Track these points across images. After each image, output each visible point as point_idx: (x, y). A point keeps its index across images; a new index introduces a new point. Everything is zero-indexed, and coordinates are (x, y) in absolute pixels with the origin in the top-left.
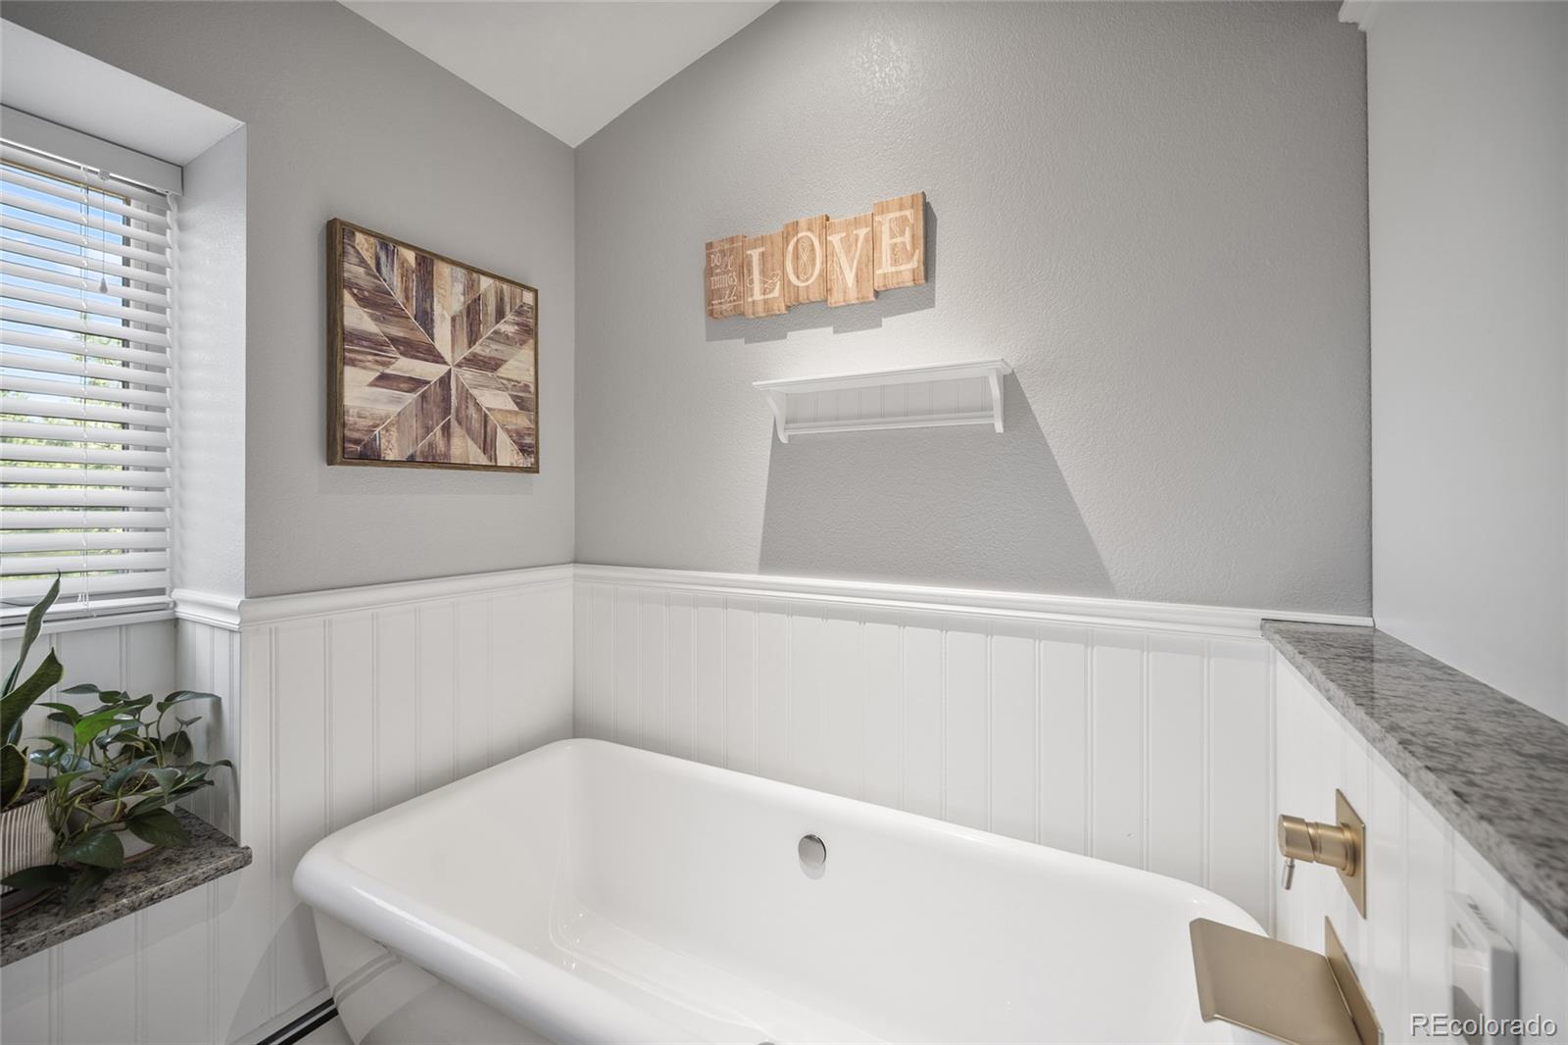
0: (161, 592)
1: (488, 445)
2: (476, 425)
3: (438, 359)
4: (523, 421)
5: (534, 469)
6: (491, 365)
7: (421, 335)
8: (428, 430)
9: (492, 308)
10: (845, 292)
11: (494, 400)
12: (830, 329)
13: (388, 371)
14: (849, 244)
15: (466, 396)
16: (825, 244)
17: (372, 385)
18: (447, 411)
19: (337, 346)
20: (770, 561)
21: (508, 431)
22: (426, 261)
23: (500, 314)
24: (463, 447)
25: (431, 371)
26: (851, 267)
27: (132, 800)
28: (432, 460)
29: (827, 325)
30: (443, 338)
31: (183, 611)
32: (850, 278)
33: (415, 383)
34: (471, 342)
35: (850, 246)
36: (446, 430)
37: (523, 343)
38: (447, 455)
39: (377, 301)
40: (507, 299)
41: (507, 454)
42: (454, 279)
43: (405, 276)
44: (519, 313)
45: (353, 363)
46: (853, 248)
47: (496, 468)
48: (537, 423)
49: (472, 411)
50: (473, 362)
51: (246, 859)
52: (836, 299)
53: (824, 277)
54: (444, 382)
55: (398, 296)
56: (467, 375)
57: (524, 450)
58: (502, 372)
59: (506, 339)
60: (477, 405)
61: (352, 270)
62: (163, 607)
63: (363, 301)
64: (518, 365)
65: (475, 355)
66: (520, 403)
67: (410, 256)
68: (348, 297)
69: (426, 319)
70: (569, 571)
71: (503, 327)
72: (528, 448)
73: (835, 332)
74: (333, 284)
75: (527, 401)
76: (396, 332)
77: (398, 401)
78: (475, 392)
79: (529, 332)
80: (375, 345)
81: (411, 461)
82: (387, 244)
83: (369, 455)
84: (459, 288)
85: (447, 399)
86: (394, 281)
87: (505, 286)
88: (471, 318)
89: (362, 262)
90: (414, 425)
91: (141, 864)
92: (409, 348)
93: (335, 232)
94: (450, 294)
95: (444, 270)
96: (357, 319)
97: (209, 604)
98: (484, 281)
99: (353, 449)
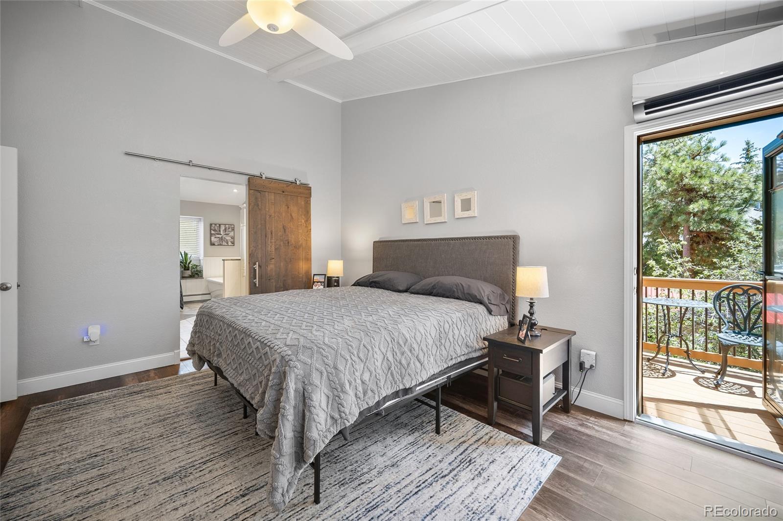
0: (199, 257)
1: (227, 243)
2: (226, 241)
3: (221, 235)
4: (232, 240)
5: (234, 245)
6: (228, 234)
7: (219, 233)
11: (228, 238)
13: (216, 237)
15: (224, 238)
17: (214, 238)
18: (222, 240)
19: (211, 235)
21: (230, 241)
22: (220, 225)
23: (229, 229)
24: (224, 243)
25: (220, 236)
27: (196, 272)
28: (221, 245)
30: (222, 233)
31: (201, 259)
34: (225, 232)
36: (222, 242)
39: (215, 230)
40: (230, 227)
41: (230, 244)
43: (218, 227)
44: (232, 228)
47: (228, 245)
48: (234, 240)
50: (225, 234)
51: (204, 278)
54: (222, 237)
56: (225, 236)
57: (232, 243)
59: (230, 231)
60: (226, 239)
61: (212, 228)
63: (213, 230)
64: (232, 234)
66: (232, 238)
67: (218, 225)
69: (220, 231)
74: (211, 229)
77: (217, 239)
79: (233, 230)
80: (214, 234)
81: (218, 245)
82: (216, 224)
83: (214, 245)
86: (216, 228)
87: (229, 225)
88: (225, 230)
90: (219, 241)
92: (218, 234)
93: (211, 225)
94: (223, 228)
95: (222, 226)
96: (213, 232)
97: (202, 257)
98: (227, 226)
99: (212, 244)
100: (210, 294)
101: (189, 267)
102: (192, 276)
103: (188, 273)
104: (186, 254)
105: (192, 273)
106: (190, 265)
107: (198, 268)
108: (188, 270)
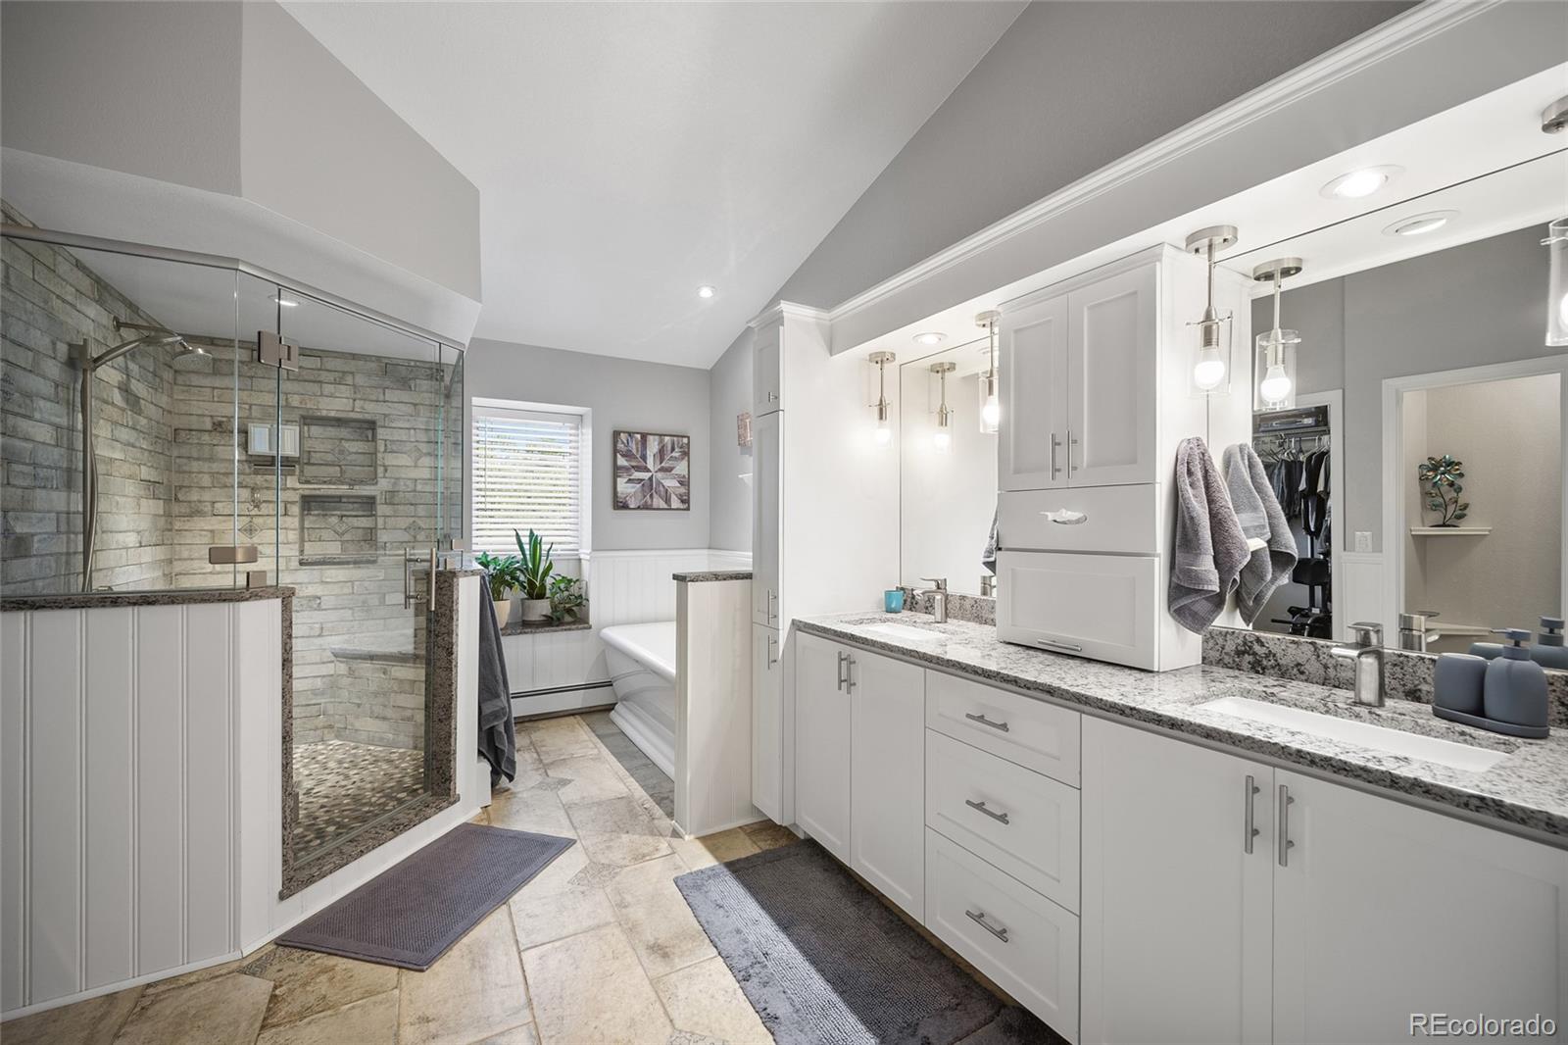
0: (577, 550)
1: (668, 501)
2: (663, 493)
3: (649, 471)
4: (683, 490)
5: (688, 509)
6: (669, 470)
7: (642, 463)
8: (645, 496)
9: (669, 448)
11: (670, 483)
13: (632, 477)
15: (659, 483)
17: (627, 483)
18: (652, 489)
19: (617, 470)
21: (676, 495)
22: (644, 436)
23: (673, 450)
24: (658, 502)
25: (645, 476)
27: (567, 606)
28: (646, 507)
30: (650, 462)
31: (582, 556)
33: (640, 481)
34: (661, 463)
36: (651, 496)
37: (683, 459)
38: (652, 505)
39: (628, 455)
40: (676, 443)
41: (675, 503)
42: (654, 440)
43: (637, 444)
44: (681, 448)
45: (620, 476)
47: (671, 509)
48: (689, 490)
49: (662, 489)
50: (662, 470)
51: (591, 628)
54: (651, 479)
55: (634, 451)
56: (660, 475)
57: (683, 501)
58: (673, 472)
59: (675, 459)
60: (663, 486)
61: (620, 446)
62: (577, 555)
63: (623, 456)
64: (681, 468)
65: (662, 467)
66: (681, 483)
67: (639, 436)
68: (618, 455)
69: (644, 458)
70: (706, 552)
71: (674, 454)
72: (685, 500)
74: (615, 451)
75: (685, 482)
76: (634, 464)
77: (633, 487)
78: (663, 481)
79: (686, 454)
80: (627, 469)
81: (639, 508)
82: (630, 434)
83: (625, 507)
84: (656, 443)
85: (652, 485)
86: (633, 447)
87: (675, 439)
88: (661, 452)
89: (623, 443)
90: (640, 495)
91: (569, 623)
92: (638, 469)
93: (616, 434)
94: (653, 446)
95: (650, 438)
96: (622, 461)
97: (585, 553)
98: (667, 439)
99: (620, 504)
100: (609, 684)
101: (543, 586)
102: (551, 622)
103: (541, 608)
104: (535, 542)
105: (554, 608)
106: (549, 581)
107: (574, 589)
108: (541, 596)
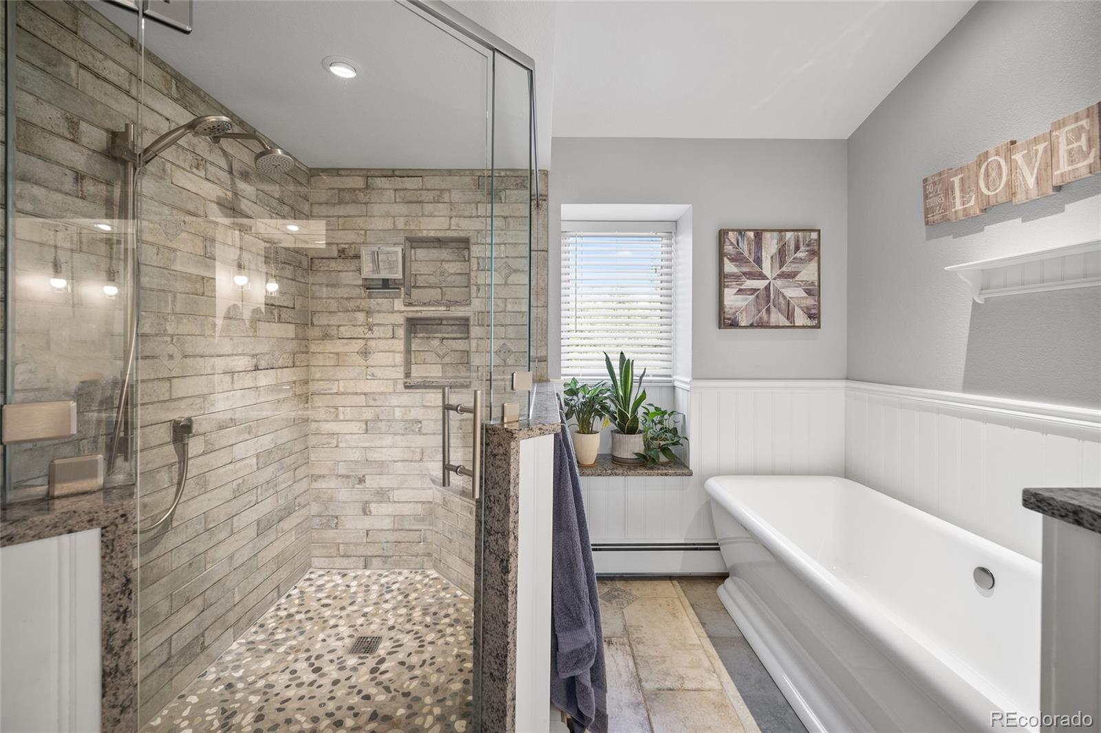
0: (670, 376)
1: (790, 315)
2: (783, 306)
3: (764, 277)
4: (811, 302)
5: (818, 326)
6: (792, 275)
7: (757, 268)
8: (759, 311)
9: (792, 246)
10: (1027, 193)
11: (794, 293)
12: (1019, 220)
13: (742, 287)
14: (1029, 159)
15: (778, 293)
16: (1009, 161)
17: (735, 295)
18: (768, 301)
19: (723, 279)
20: (970, 384)
21: (801, 308)
22: (759, 234)
23: (797, 248)
24: (777, 318)
25: (760, 284)
26: (1032, 174)
27: (662, 443)
28: (761, 325)
29: (1017, 217)
30: (767, 268)
31: (676, 384)
32: (1031, 181)
33: (754, 290)
34: (781, 267)
35: (1031, 159)
36: (768, 310)
37: (810, 260)
38: (768, 322)
39: (738, 259)
40: (801, 240)
41: (800, 318)
42: (772, 238)
43: (749, 244)
44: (808, 245)
45: (728, 286)
46: (1034, 160)
47: (794, 327)
48: (819, 302)
49: (781, 300)
50: (783, 276)
51: (691, 474)
52: (1020, 198)
53: (1009, 185)
54: (767, 288)
55: (746, 254)
56: (779, 283)
57: (811, 316)
58: (798, 278)
59: (801, 260)
60: (784, 297)
61: (728, 248)
62: (670, 382)
63: (732, 260)
64: (808, 273)
65: (783, 272)
66: (809, 292)
67: (751, 234)
68: (725, 259)
69: (758, 261)
70: (842, 384)
71: (799, 255)
72: (814, 315)
73: (1023, 221)
74: (721, 255)
75: (813, 291)
76: (745, 269)
77: (746, 299)
78: (783, 290)
79: (815, 253)
80: (736, 277)
81: (752, 326)
82: (741, 232)
83: (734, 324)
84: (775, 241)
85: (768, 296)
86: (744, 248)
87: (800, 234)
88: (782, 254)
89: (732, 244)
90: (753, 310)
91: (664, 464)
92: (751, 276)
93: (722, 234)
94: (770, 246)
95: (768, 236)
96: (729, 267)
97: (681, 380)
98: (788, 234)
99: (727, 322)
104: (626, 365)
